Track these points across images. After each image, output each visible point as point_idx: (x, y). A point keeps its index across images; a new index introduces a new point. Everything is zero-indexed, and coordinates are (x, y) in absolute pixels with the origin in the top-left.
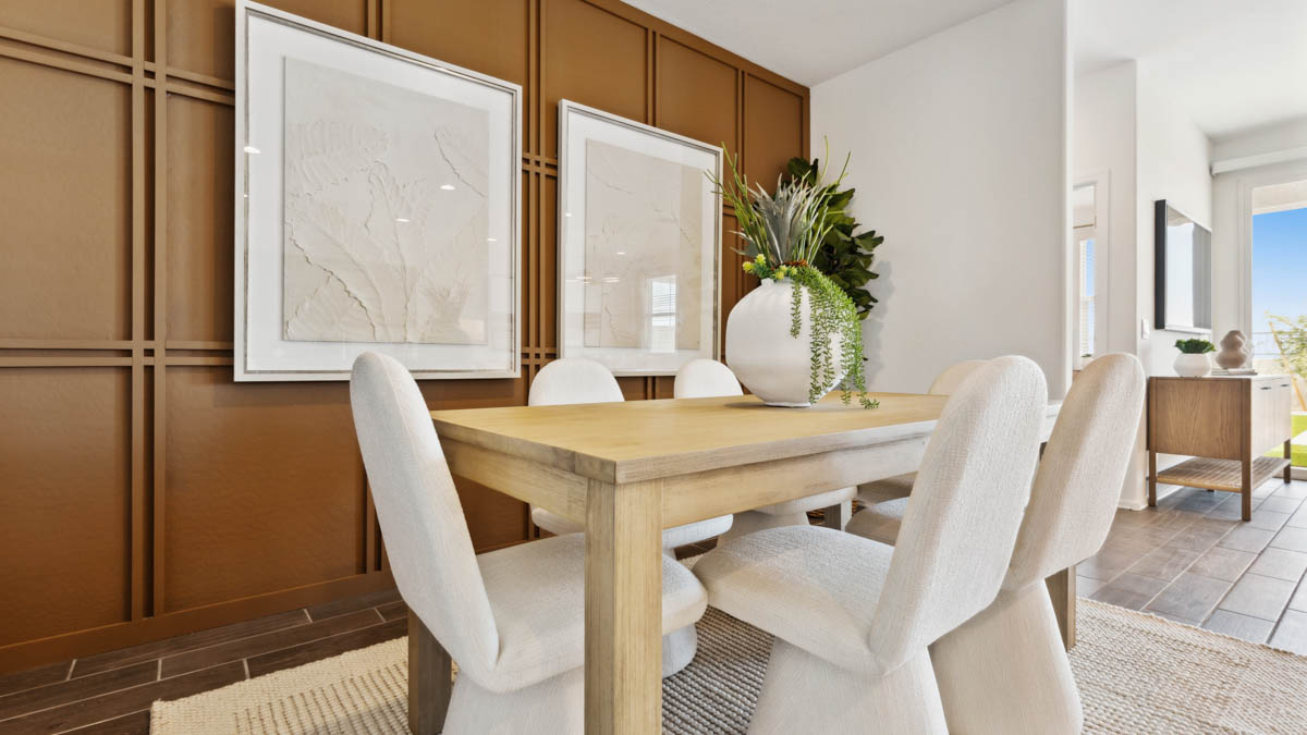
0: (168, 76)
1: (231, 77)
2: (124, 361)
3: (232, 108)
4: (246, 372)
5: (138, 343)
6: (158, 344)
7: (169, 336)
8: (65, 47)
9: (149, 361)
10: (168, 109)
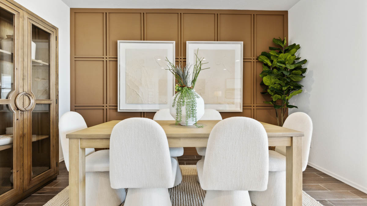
0: (109, 58)
1: (117, 55)
2: (103, 108)
3: (117, 61)
4: (120, 110)
5: (105, 105)
6: (108, 105)
7: (109, 104)
8: (96, 57)
9: (106, 108)
10: (109, 63)
